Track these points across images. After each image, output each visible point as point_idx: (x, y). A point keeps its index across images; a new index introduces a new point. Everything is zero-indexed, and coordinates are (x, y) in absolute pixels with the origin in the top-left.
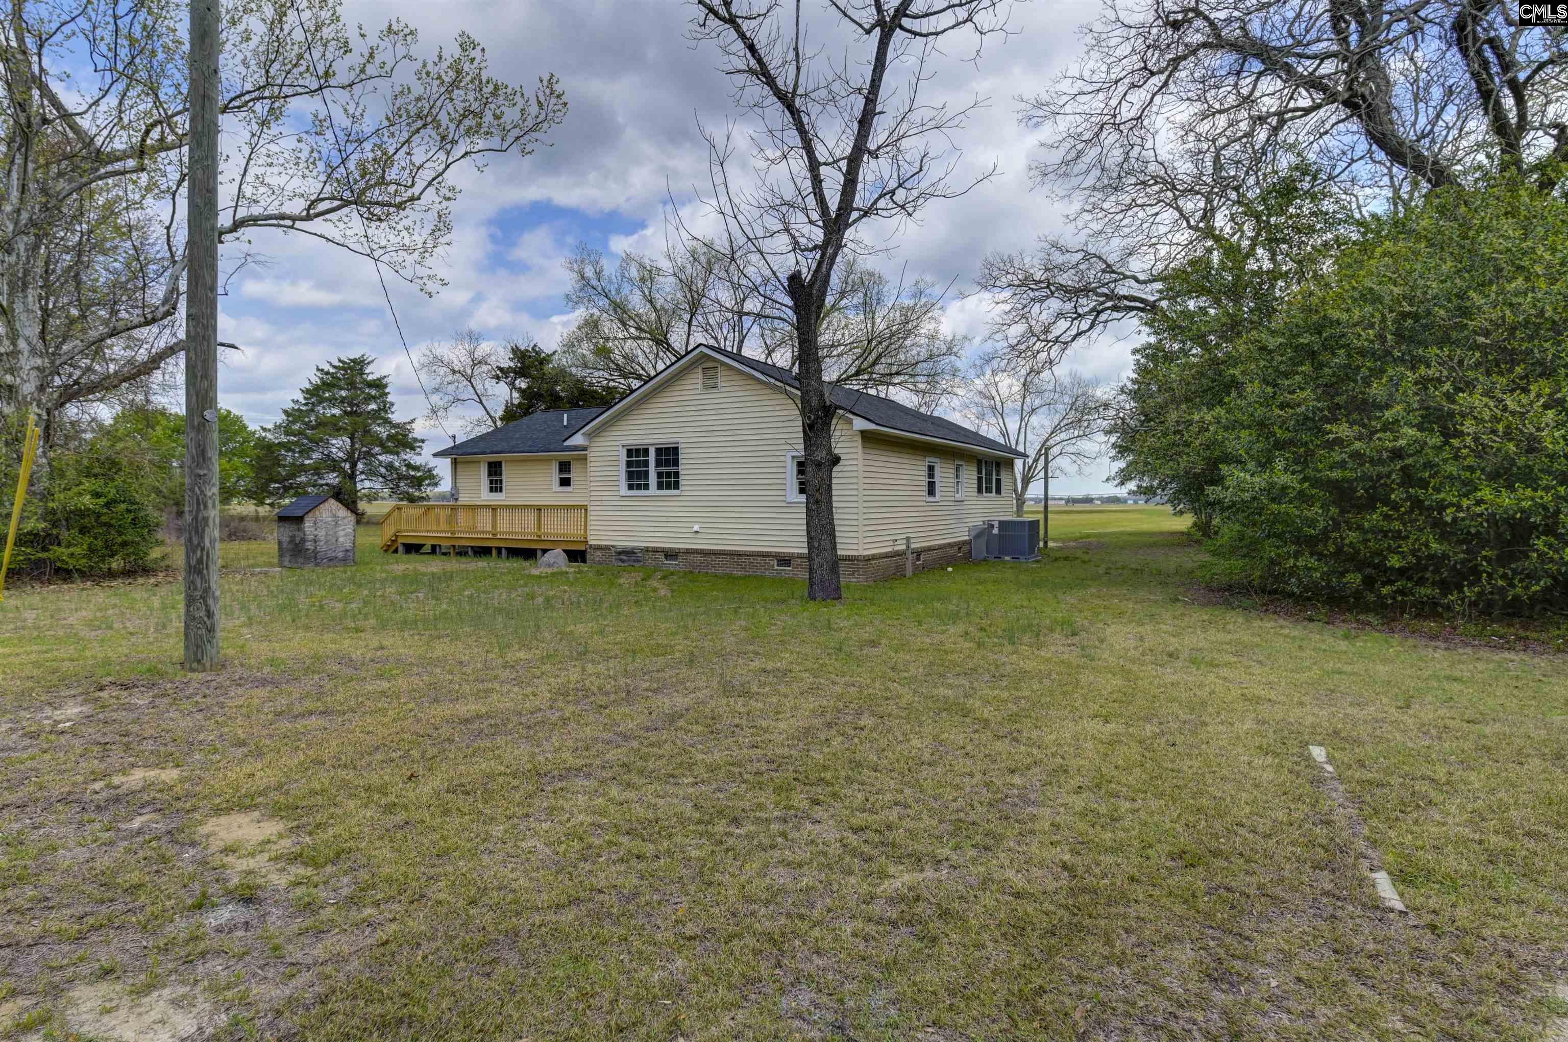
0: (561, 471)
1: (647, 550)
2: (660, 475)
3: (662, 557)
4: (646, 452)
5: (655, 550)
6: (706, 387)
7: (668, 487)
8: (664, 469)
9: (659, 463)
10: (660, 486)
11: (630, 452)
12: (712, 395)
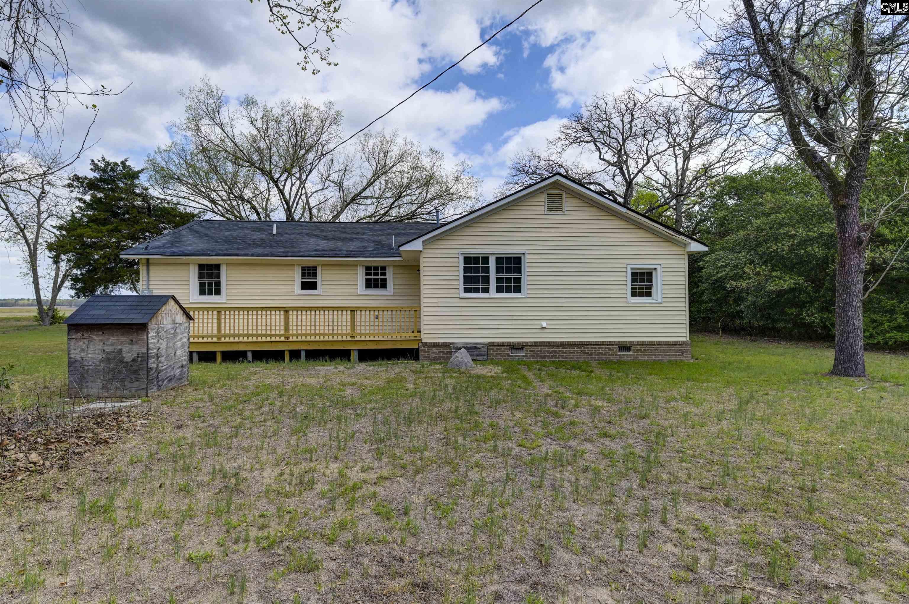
0: (303, 275)
1: (491, 345)
2: (499, 280)
3: (507, 351)
4: (486, 260)
5: (500, 345)
6: (550, 209)
7: (508, 290)
8: (504, 275)
9: (499, 270)
10: (499, 290)
11: (467, 260)
12: (557, 216)
